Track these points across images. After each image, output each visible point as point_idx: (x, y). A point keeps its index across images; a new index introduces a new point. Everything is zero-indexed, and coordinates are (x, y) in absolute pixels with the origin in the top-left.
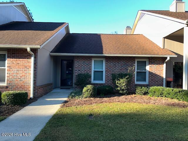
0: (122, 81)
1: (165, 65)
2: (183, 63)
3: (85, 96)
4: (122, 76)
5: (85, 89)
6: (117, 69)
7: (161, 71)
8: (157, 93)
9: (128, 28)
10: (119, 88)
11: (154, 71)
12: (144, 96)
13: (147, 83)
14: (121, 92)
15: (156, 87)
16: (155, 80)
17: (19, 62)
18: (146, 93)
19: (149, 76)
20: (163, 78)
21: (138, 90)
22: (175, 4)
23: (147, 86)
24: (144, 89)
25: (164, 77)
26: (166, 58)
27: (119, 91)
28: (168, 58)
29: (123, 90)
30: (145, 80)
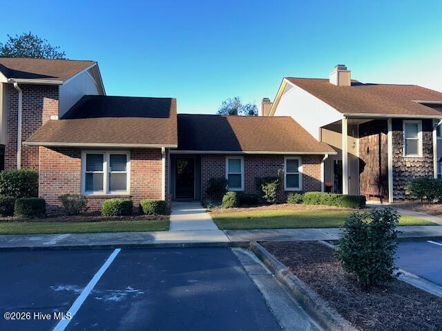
0: (270, 186)
1: (323, 164)
2: (342, 161)
3: (226, 205)
4: (269, 180)
5: (225, 198)
6: (262, 171)
7: (318, 172)
8: (313, 200)
9: (266, 101)
10: (266, 196)
11: (309, 173)
12: (297, 205)
13: (300, 189)
14: (269, 201)
15: (312, 193)
16: (311, 184)
17: (146, 165)
18: (300, 202)
19: (303, 180)
20: (320, 183)
21: (290, 198)
22: (336, 73)
23: (301, 193)
24: (298, 196)
25: (322, 181)
26: (324, 156)
27: (267, 199)
28: (326, 156)
29: (271, 198)
30: (297, 186)
